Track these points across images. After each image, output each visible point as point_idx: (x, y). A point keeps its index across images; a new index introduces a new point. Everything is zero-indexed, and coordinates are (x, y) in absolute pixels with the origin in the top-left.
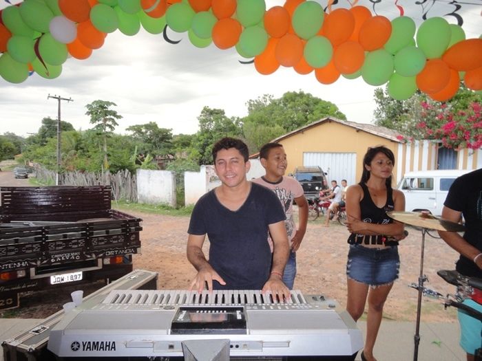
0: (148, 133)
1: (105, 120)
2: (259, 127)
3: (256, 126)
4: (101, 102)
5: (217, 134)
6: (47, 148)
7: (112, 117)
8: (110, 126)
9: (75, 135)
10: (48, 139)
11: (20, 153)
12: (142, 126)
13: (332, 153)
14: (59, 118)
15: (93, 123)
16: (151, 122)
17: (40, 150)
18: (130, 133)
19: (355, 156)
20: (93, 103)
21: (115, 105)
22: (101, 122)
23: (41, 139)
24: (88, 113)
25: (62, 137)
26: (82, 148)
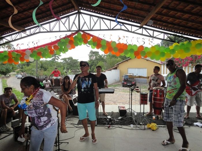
0: (69, 61)
1: (55, 57)
2: (112, 58)
3: (111, 58)
5: (96, 61)
6: (30, 67)
7: (58, 56)
8: (57, 59)
10: (30, 64)
12: (66, 58)
13: (138, 68)
16: (70, 57)
17: (28, 68)
18: (62, 61)
19: (146, 69)
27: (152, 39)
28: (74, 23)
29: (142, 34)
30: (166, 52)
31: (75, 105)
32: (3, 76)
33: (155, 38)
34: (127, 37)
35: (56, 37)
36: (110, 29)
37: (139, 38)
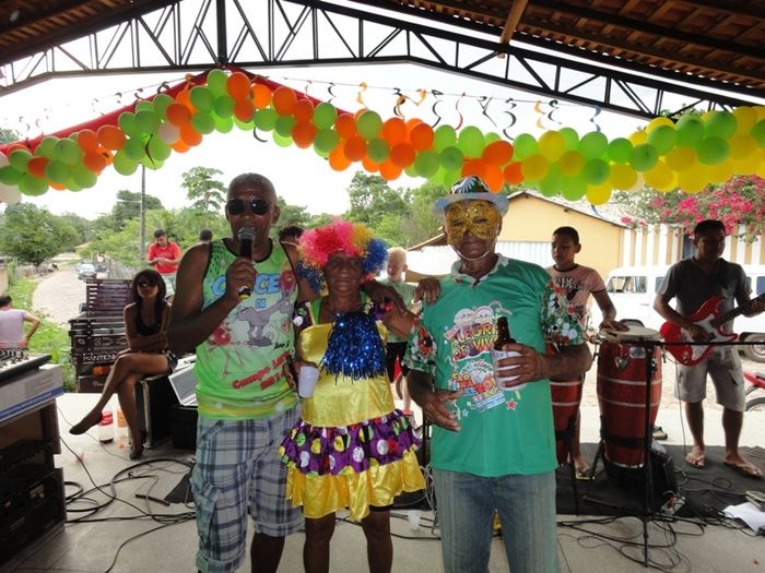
1: (208, 195)
4: (202, 169)
5: (376, 213)
6: (124, 235)
7: (217, 190)
8: (214, 203)
9: (165, 215)
10: (126, 221)
11: (84, 242)
14: (143, 191)
15: (191, 199)
17: (114, 238)
20: (191, 171)
21: (221, 173)
22: (202, 198)
23: (115, 222)
24: (184, 185)
25: (147, 218)
26: (173, 235)
27: (551, 103)
28: (199, 30)
29: (505, 82)
30: (612, 163)
31: (182, 402)
32: (31, 267)
33: (566, 96)
34: (433, 92)
35: (119, 94)
36: (357, 56)
37: (489, 96)
